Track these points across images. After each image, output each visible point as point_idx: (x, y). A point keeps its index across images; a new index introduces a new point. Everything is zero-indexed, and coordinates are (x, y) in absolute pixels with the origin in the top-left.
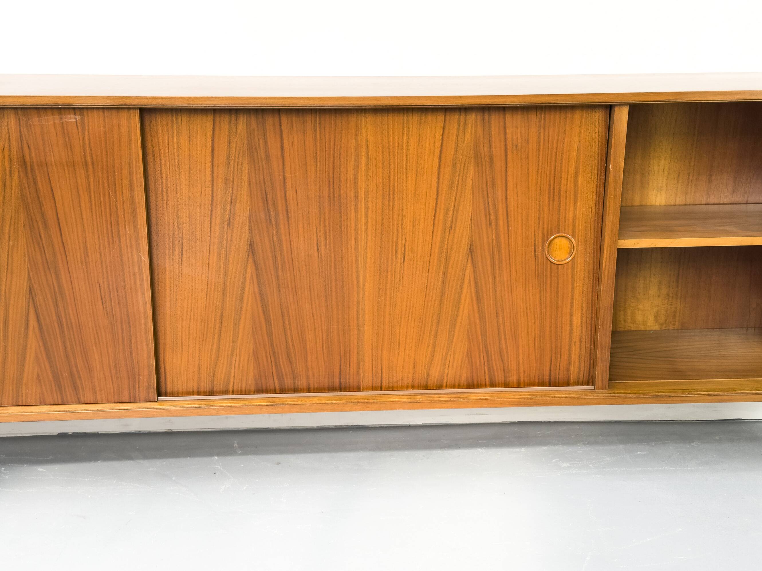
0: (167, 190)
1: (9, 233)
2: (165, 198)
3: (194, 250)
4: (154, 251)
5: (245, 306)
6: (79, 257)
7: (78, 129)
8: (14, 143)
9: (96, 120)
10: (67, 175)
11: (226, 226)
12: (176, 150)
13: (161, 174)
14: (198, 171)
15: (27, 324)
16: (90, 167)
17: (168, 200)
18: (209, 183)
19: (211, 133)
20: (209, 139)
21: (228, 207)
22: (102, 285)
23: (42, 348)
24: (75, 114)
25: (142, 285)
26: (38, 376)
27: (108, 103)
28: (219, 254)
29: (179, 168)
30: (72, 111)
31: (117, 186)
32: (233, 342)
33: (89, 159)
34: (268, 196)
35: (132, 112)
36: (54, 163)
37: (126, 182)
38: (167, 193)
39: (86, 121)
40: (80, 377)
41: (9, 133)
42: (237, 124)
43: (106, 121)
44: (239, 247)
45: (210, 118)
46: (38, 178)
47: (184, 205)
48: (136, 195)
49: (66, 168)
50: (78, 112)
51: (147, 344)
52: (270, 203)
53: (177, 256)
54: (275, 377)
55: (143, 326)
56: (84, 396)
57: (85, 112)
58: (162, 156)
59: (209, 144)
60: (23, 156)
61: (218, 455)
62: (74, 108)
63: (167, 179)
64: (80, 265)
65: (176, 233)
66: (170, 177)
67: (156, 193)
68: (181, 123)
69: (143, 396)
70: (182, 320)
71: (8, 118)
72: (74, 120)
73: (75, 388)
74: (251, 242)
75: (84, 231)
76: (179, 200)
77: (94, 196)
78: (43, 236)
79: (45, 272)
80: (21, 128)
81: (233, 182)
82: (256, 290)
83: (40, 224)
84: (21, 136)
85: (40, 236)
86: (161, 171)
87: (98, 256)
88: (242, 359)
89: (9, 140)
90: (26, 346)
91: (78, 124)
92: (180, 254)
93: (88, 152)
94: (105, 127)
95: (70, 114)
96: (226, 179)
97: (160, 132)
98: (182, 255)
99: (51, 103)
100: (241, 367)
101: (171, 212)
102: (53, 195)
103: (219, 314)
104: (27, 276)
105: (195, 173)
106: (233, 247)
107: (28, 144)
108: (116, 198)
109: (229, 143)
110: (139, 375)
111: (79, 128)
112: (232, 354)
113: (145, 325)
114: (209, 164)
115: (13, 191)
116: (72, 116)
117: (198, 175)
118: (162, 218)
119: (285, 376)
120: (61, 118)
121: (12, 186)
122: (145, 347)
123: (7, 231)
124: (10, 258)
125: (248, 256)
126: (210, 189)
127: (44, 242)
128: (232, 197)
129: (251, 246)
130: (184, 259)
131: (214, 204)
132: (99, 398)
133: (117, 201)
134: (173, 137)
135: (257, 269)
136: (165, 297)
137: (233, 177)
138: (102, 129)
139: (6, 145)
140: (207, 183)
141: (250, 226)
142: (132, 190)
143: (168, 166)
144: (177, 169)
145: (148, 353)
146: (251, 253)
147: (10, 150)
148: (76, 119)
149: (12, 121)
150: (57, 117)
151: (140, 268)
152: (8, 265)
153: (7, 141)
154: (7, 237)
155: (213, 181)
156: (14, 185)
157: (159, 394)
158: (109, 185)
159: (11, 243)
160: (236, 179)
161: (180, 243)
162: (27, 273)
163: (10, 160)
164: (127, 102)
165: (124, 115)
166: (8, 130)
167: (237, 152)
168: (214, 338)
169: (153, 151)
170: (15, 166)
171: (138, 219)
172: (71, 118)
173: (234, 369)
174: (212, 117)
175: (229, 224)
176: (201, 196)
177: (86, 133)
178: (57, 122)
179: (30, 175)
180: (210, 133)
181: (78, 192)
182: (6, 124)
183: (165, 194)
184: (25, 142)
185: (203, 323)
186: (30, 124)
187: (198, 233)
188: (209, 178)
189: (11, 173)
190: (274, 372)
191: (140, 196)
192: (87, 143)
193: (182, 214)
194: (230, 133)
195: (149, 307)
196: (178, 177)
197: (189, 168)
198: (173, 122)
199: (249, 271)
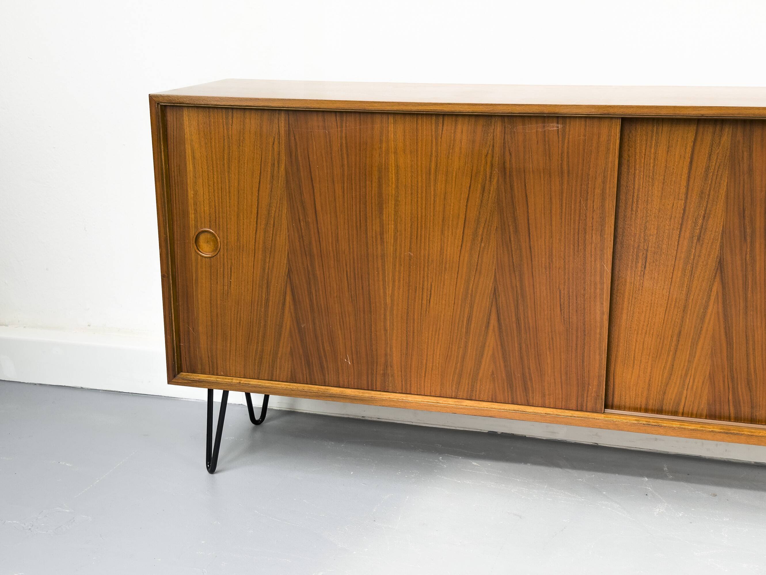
0: (637, 201)
1: (482, 235)
2: (634, 209)
3: (658, 263)
4: (617, 262)
5: (705, 326)
6: (543, 262)
7: (559, 138)
8: (497, 149)
9: (577, 129)
10: (542, 182)
11: (695, 241)
12: (652, 161)
13: (634, 184)
14: (673, 183)
15: (488, 323)
16: (566, 175)
17: (637, 211)
18: (683, 196)
19: (692, 144)
20: (689, 150)
21: (700, 221)
22: (562, 292)
23: (499, 347)
24: (558, 123)
25: (602, 294)
26: (493, 373)
27: (593, 111)
28: (684, 270)
29: (653, 179)
30: (555, 120)
31: (589, 194)
32: (689, 361)
33: (565, 167)
34: (746, 212)
35: (614, 121)
36: (531, 170)
37: (598, 191)
38: (637, 204)
39: (567, 130)
40: (531, 379)
41: (494, 139)
42: (721, 136)
43: (587, 130)
44: (707, 264)
45: (692, 129)
46: (515, 184)
47: (653, 217)
48: (607, 205)
49: (542, 175)
50: (561, 121)
51: (600, 355)
52: (747, 220)
53: (640, 269)
54: (731, 404)
55: (598, 336)
56: (533, 398)
57: (568, 121)
58: (637, 166)
59: (688, 155)
60: (504, 162)
61: (648, 476)
62: (558, 117)
63: (639, 190)
64: (544, 270)
65: (642, 245)
66: (642, 188)
67: (626, 203)
68: (662, 133)
69: (590, 405)
70: (637, 334)
71: (494, 126)
72: (556, 129)
73: (526, 389)
74: (720, 259)
75: (552, 237)
76: (649, 212)
77: (566, 203)
78: (512, 239)
79: (510, 274)
80: (506, 135)
81: (709, 195)
82: (721, 310)
83: (511, 227)
84: (504, 143)
85: (510, 240)
86: (634, 181)
87: (562, 262)
88: (696, 381)
89: (493, 146)
90: (485, 344)
91: (560, 133)
92: (643, 267)
93: (565, 160)
94: (585, 136)
95: (553, 123)
96: (702, 192)
97: (639, 141)
98: (645, 267)
99: (537, 111)
100: (694, 389)
101: (638, 223)
102: (527, 201)
103: (676, 332)
104: (493, 277)
105: (669, 184)
106: (700, 263)
107: (509, 150)
108: (586, 206)
109: (710, 156)
110: (589, 384)
111: (560, 136)
112: (686, 375)
113: (600, 335)
114: (685, 177)
115: (491, 195)
116: (555, 125)
117: (672, 187)
118: (629, 229)
119: (742, 404)
120: (544, 127)
121: (490, 190)
122: (597, 357)
123: (481, 233)
124: (480, 259)
125: (716, 274)
126: (683, 201)
127: (513, 246)
128: (705, 211)
129: (721, 264)
130: (646, 272)
131: (686, 218)
132: (547, 402)
133: (587, 209)
134: (651, 148)
135: (724, 288)
136: (622, 309)
137: (710, 190)
138: (582, 137)
139: (490, 152)
140: (681, 195)
141: (722, 243)
142: (603, 199)
143: (642, 176)
144: (650, 180)
145: (600, 363)
146: (719, 271)
147: (493, 156)
148: (558, 127)
149: (498, 129)
150: (540, 125)
151: (601, 276)
152: (477, 266)
153: (491, 147)
154: (480, 239)
155: (687, 193)
156: (492, 189)
157: (606, 407)
158: (581, 193)
159: (483, 245)
160: (712, 193)
161: (644, 255)
162: (494, 273)
163: (492, 165)
164: (612, 111)
165: (605, 124)
166: (493, 136)
167: (718, 164)
168: (668, 355)
169: (628, 161)
170: (496, 171)
171: (606, 228)
172: (553, 127)
173: (687, 390)
174: (695, 128)
175: (698, 239)
176: (672, 208)
177: (566, 141)
178: (540, 130)
179: (508, 180)
180: (690, 144)
181: (551, 199)
182: (492, 131)
183: (635, 205)
184: (507, 149)
185: (659, 340)
186: (514, 132)
187: (664, 246)
188: (683, 190)
189: (490, 178)
190: (731, 398)
191: (611, 206)
192: (566, 151)
193: (650, 226)
194: (712, 145)
195: (606, 317)
196: (650, 188)
197: (664, 179)
198: (653, 132)
199: (715, 289)
